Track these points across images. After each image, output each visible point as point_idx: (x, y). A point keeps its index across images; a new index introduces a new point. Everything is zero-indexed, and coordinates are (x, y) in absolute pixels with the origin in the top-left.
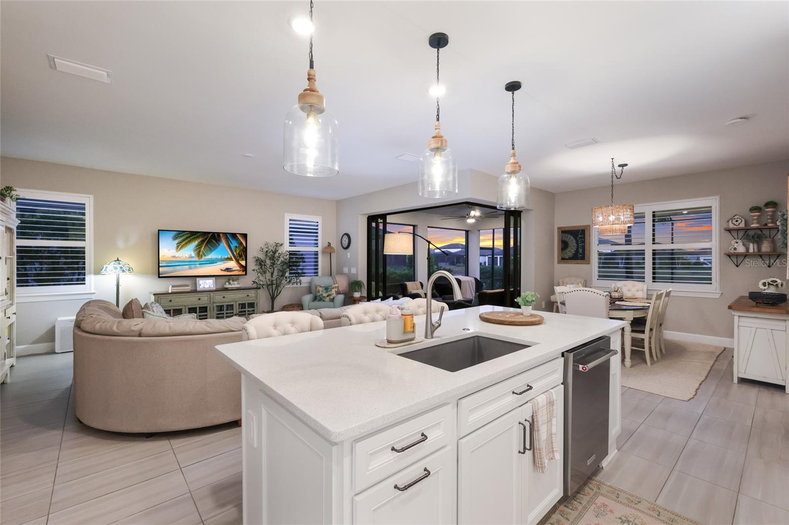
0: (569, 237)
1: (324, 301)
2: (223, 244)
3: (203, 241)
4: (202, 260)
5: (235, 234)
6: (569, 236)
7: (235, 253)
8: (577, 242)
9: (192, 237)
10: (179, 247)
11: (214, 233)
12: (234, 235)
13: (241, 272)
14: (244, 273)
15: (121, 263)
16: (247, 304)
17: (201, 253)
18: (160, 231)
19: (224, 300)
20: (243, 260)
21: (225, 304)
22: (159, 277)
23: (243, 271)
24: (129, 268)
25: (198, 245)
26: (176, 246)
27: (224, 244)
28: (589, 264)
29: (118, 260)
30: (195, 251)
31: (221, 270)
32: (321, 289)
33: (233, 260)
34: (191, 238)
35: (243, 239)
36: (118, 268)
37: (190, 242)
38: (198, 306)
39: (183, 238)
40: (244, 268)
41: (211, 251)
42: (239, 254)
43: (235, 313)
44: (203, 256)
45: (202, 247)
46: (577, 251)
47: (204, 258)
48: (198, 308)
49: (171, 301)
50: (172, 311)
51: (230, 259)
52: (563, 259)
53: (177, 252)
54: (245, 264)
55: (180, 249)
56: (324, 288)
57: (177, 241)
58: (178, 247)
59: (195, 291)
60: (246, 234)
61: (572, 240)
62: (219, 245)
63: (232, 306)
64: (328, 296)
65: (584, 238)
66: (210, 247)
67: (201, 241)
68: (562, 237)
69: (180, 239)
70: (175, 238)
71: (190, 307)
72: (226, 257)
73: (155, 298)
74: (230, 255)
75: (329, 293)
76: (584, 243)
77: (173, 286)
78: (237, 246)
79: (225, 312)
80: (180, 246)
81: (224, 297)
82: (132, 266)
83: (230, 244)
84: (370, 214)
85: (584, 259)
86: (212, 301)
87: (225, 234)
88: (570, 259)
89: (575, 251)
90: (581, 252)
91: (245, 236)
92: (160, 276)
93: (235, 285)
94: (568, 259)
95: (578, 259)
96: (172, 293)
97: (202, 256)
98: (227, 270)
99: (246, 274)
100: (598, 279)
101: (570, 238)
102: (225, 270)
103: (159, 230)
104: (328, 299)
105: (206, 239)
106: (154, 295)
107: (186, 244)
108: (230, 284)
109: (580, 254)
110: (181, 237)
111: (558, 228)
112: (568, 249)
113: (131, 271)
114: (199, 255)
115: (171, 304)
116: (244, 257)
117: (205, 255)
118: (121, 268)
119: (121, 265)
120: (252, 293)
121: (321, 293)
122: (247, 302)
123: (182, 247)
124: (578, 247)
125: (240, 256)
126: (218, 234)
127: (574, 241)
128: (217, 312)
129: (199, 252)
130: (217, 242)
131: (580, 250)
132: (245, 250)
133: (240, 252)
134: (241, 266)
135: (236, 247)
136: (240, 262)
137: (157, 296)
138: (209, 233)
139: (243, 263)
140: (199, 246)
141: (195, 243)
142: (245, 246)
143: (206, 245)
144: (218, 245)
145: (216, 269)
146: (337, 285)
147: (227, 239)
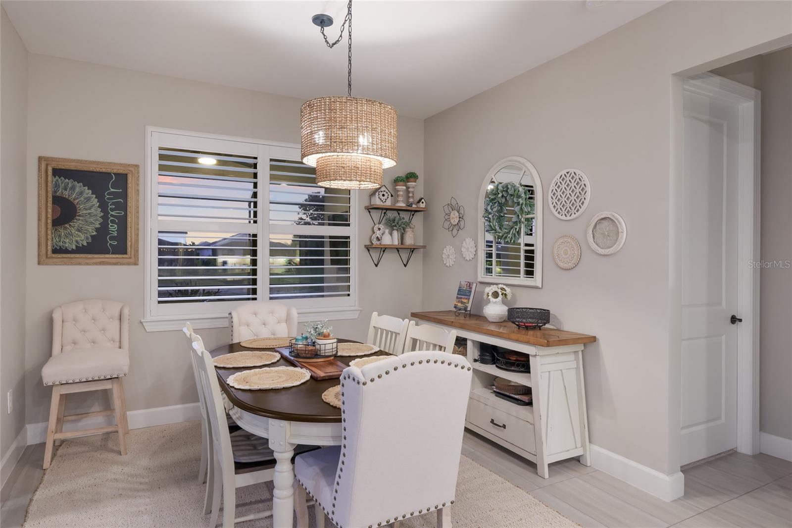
0: (77, 190)
6: (79, 187)
8: (103, 206)
28: (136, 264)
46: (103, 230)
52: (58, 251)
61: (88, 199)
65: (125, 195)
68: (56, 186)
76: (126, 211)
85: (126, 253)
88: (80, 250)
89: (97, 230)
90: (115, 234)
94: (73, 252)
95: (106, 252)
100: (160, 302)
101: (81, 193)
109: (112, 238)
111: (40, 159)
112: (77, 223)
124: (105, 218)
127: (95, 201)
131: (113, 228)
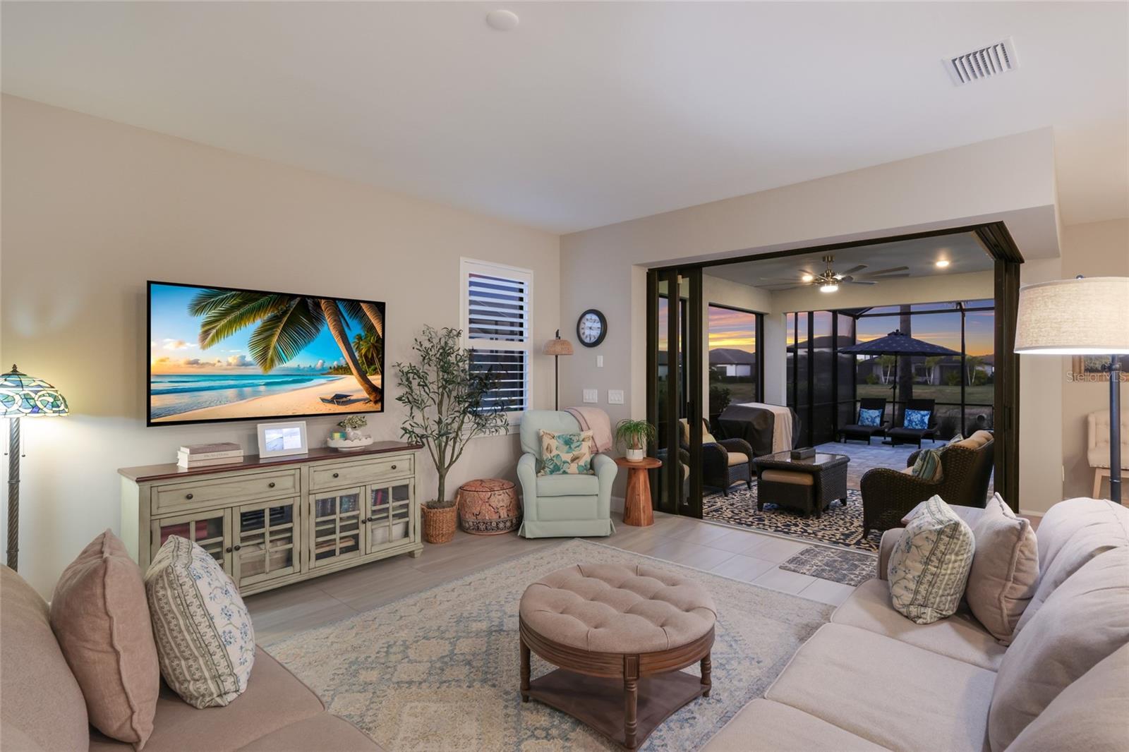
1: (565, 472)
2: (328, 328)
3: (275, 320)
4: (272, 372)
5: (359, 302)
7: (357, 354)
9: (247, 307)
10: (210, 334)
11: (304, 298)
12: (354, 306)
13: (372, 404)
14: (378, 407)
15: (25, 381)
16: (390, 491)
17: (271, 352)
18: (152, 285)
19: (336, 482)
20: (375, 372)
21: (338, 494)
22: (150, 424)
23: (376, 402)
24: (55, 398)
25: (261, 332)
26: (200, 330)
27: (331, 328)
29: (15, 372)
30: (253, 345)
31: (323, 400)
32: (554, 443)
33: (352, 374)
34: (242, 310)
35: (376, 316)
36: (17, 398)
37: (240, 320)
38: (266, 507)
39: (220, 309)
40: (378, 394)
41: (297, 346)
42: (366, 356)
43: (362, 517)
44: (276, 362)
45: (272, 335)
47: (279, 368)
48: (267, 513)
49: (189, 497)
50: (193, 527)
51: (344, 370)
53: (204, 347)
54: (380, 381)
55: (213, 340)
56: (561, 441)
57: (203, 317)
58: (206, 333)
59: (253, 461)
60: (383, 304)
62: (318, 330)
63: (355, 497)
64: (573, 460)
66: (295, 335)
67: (270, 320)
69: (213, 313)
70: (198, 307)
71: (244, 510)
72: (335, 364)
73: (141, 491)
74: (345, 359)
75: (576, 453)
77: (193, 451)
78: (363, 334)
79: (337, 517)
80: (214, 331)
81: (336, 476)
82: (62, 389)
83: (346, 329)
84: (654, 263)
86: (304, 490)
87: (333, 301)
91: (380, 308)
92: (152, 421)
93: (358, 439)
94: (1099, 370)
96: (193, 472)
97: (272, 361)
98: (339, 399)
99: (382, 410)
102: (331, 401)
103: (149, 283)
104: (573, 468)
105: (285, 313)
106: (139, 481)
107: (230, 325)
108: (345, 437)
110: (216, 304)
113: (62, 407)
114: (265, 358)
115: (190, 505)
116: (378, 365)
117: (281, 360)
118: (27, 398)
119: (26, 391)
120: (402, 460)
121: (555, 452)
122: (390, 485)
123: (217, 333)
125: (370, 362)
126: (316, 300)
128: (319, 520)
129: (266, 349)
130: (312, 323)
132: (379, 346)
133: (368, 350)
134: (372, 388)
135: (360, 338)
136: (370, 378)
137: (148, 484)
138: (293, 297)
139: (376, 380)
140: (265, 334)
141: (254, 325)
142: (381, 336)
143: (283, 329)
144: (313, 330)
145: (309, 397)
146: (590, 433)
147: (337, 315)
